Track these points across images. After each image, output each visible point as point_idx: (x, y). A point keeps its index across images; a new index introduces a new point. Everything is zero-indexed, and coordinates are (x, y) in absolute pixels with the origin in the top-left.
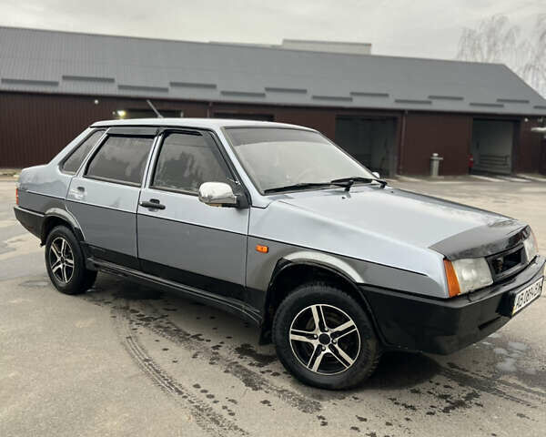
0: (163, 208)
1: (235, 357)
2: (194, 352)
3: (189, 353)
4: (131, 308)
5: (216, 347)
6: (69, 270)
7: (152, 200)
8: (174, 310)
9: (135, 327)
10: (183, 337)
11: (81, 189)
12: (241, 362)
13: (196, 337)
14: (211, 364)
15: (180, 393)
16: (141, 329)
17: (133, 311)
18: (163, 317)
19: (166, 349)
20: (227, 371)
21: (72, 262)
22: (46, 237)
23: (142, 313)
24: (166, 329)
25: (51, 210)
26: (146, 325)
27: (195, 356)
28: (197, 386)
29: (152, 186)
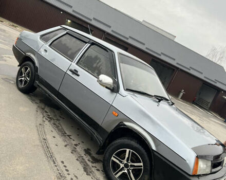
0: (78, 75)
1: (83, 153)
2: (66, 143)
3: (63, 143)
4: (45, 110)
5: (76, 145)
6: (26, 82)
7: (75, 70)
8: (63, 118)
9: (45, 120)
10: (63, 134)
11: (46, 51)
12: (85, 157)
13: (69, 136)
14: (72, 153)
15: (55, 163)
16: (47, 122)
17: (46, 112)
18: (57, 120)
19: (54, 137)
20: (77, 160)
21: (29, 79)
22: (22, 64)
23: (49, 114)
24: (57, 127)
25: (29, 54)
26: (49, 121)
27: (66, 146)
28: (63, 162)
29: (77, 63)
